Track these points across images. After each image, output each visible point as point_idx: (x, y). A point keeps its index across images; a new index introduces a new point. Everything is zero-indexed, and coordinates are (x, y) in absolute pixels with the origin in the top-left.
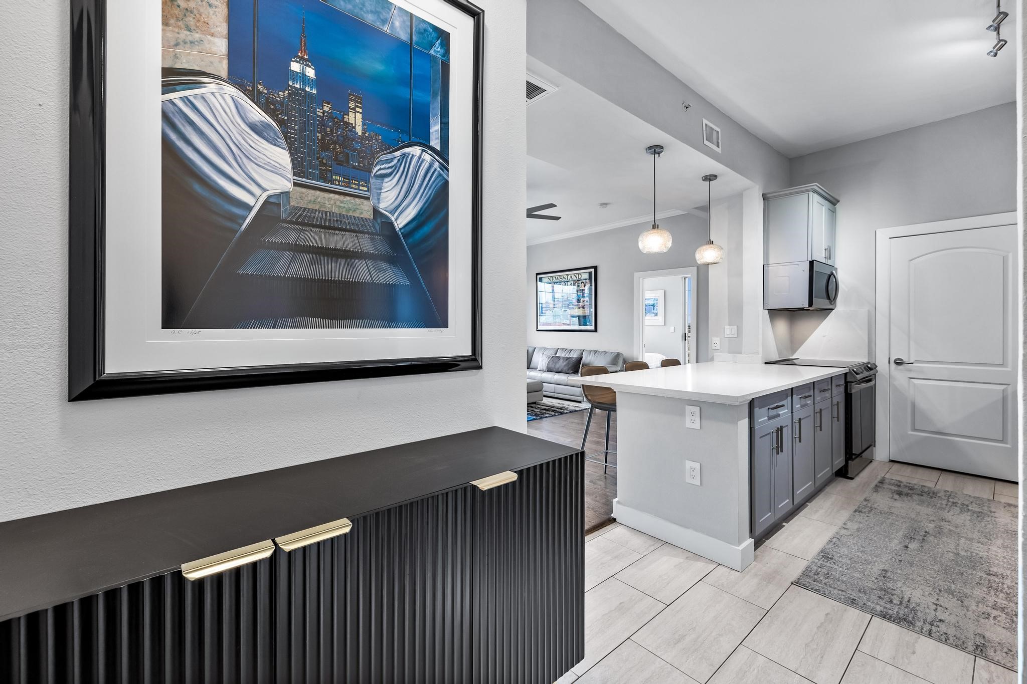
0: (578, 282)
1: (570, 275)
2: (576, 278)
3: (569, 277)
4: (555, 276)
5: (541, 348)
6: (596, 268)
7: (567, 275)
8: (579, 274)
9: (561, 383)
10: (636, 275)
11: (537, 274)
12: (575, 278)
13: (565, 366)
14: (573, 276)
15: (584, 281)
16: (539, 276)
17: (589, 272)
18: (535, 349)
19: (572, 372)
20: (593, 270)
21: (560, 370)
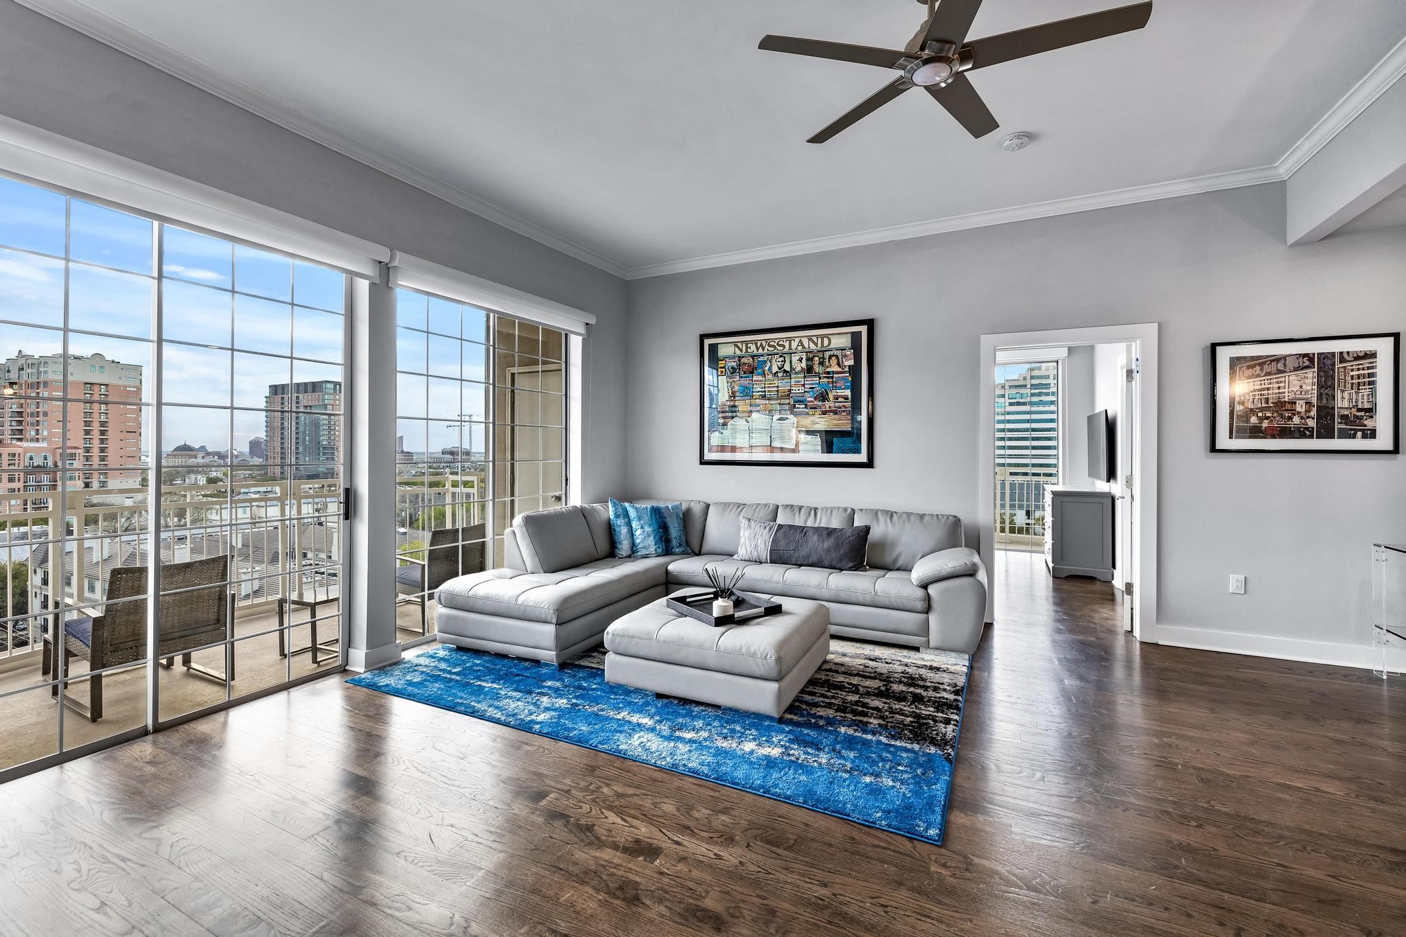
0: (821, 355)
1: (797, 340)
2: (816, 344)
3: (794, 345)
4: (755, 342)
5: (726, 506)
6: (870, 323)
7: (790, 340)
8: (823, 337)
9: (854, 599)
10: (986, 341)
11: (703, 337)
12: (813, 347)
13: (828, 550)
14: (805, 342)
15: (839, 353)
16: (707, 342)
17: (853, 333)
18: (708, 506)
19: (851, 565)
20: (863, 329)
21: (814, 559)
